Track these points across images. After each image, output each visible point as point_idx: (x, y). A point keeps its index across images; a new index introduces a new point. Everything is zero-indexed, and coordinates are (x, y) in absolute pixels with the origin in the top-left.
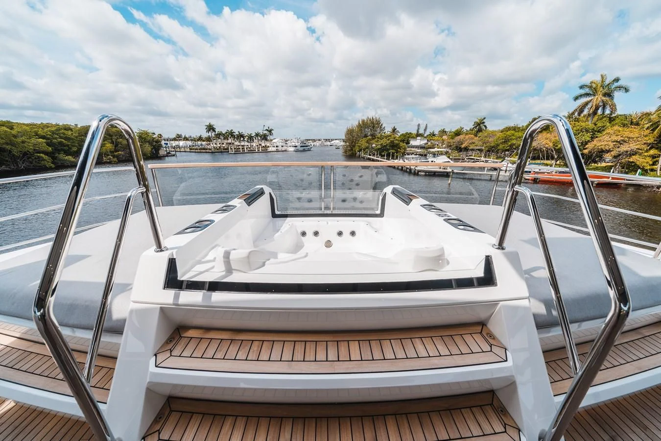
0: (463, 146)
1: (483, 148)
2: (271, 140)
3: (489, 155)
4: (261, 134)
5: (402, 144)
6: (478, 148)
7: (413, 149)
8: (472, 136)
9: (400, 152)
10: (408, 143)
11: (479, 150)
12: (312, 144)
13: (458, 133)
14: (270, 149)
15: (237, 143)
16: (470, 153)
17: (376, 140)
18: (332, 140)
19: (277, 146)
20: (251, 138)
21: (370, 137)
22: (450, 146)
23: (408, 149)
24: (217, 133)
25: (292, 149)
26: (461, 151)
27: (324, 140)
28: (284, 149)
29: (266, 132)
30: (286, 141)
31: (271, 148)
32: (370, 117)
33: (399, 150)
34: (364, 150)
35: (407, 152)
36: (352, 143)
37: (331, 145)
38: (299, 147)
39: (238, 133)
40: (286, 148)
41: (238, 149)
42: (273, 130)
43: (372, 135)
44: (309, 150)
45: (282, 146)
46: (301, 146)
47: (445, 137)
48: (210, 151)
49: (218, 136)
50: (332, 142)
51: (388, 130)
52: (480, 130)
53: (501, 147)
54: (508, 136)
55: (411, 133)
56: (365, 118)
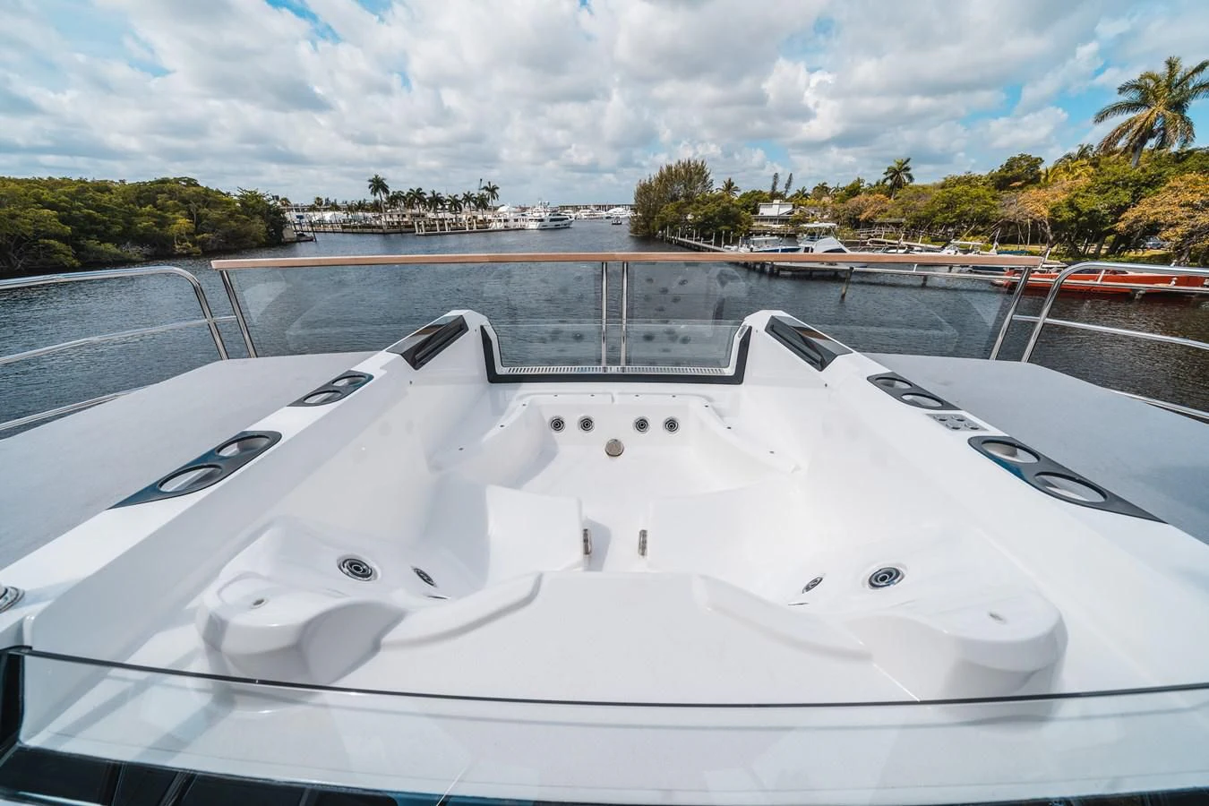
0: (863, 217)
1: (903, 220)
2: (496, 209)
3: (914, 236)
4: (477, 196)
5: (744, 214)
6: (893, 220)
7: (765, 224)
8: (882, 196)
9: (740, 229)
10: (755, 211)
11: (894, 224)
12: (573, 215)
13: (854, 191)
14: (493, 226)
15: (431, 215)
16: (876, 231)
17: (694, 205)
18: (611, 207)
19: (506, 221)
20: (455, 204)
21: (682, 200)
22: (839, 217)
23: (755, 224)
24: (391, 194)
25: (533, 225)
26: (857, 227)
27: (595, 206)
28: (518, 225)
29: (485, 192)
30: (524, 209)
31: (494, 224)
32: (684, 159)
33: (738, 225)
34: (671, 227)
35: (754, 229)
36: (648, 211)
37: (607, 218)
38: (547, 222)
39: (432, 195)
40: (523, 223)
41: (432, 225)
42: (498, 188)
43: (687, 197)
44: (567, 227)
45: (516, 220)
46: (552, 220)
47: (826, 199)
48: (381, 231)
49: (394, 200)
50: (611, 211)
51: (717, 186)
52: (898, 185)
53: (939, 218)
54: (955, 197)
55: (761, 192)
56: (673, 163)
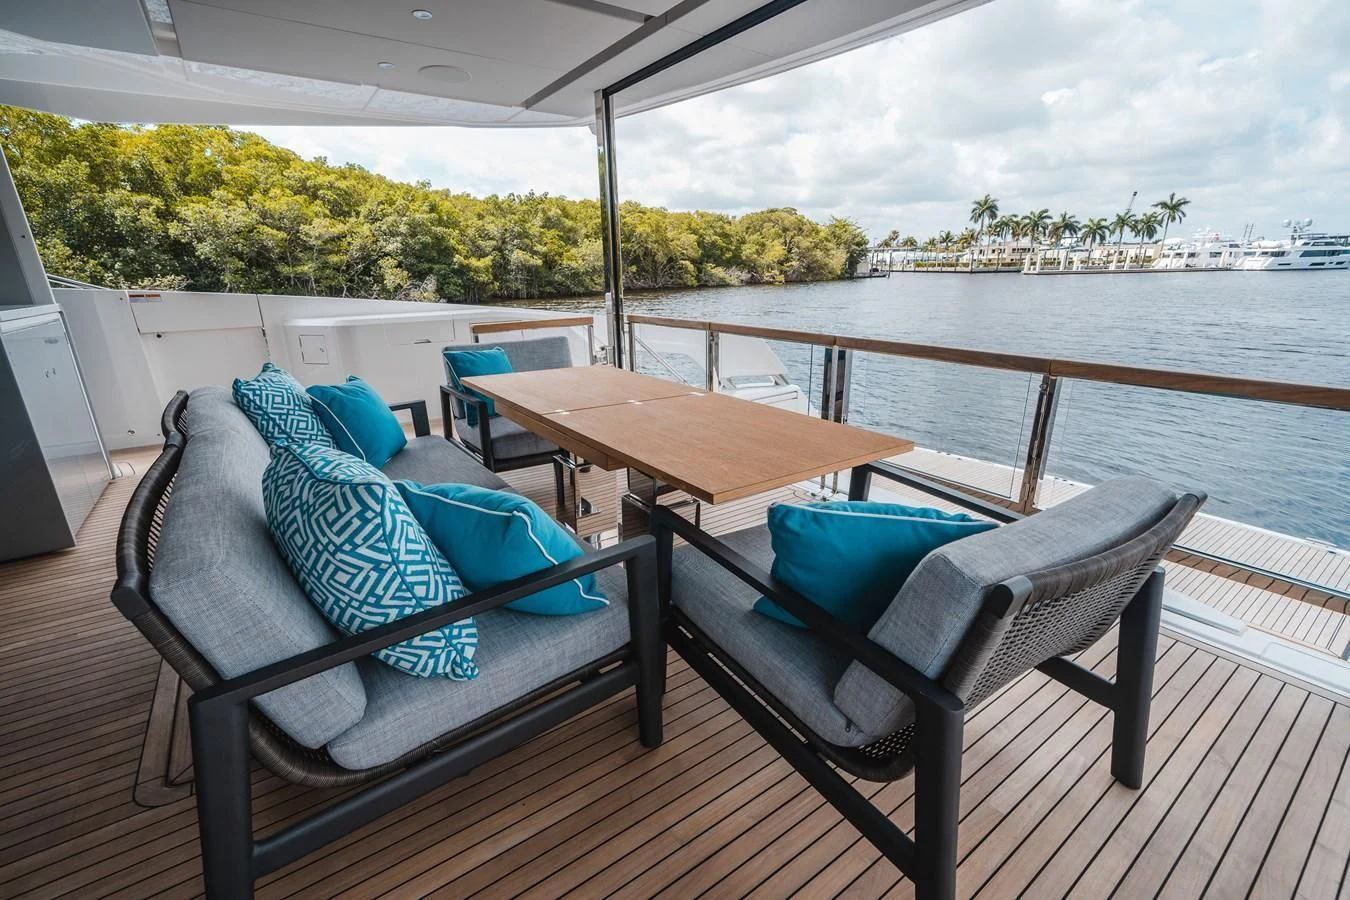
4: (1141, 217)
19: (1191, 255)
24: (998, 219)
25: (1259, 263)
28: (1220, 262)
29: (1159, 210)
31: (1164, 260)
39: (1060, 219)
40: (1231, 259)
45: (1216, 254)
46: (1306, 254)
49: (1000, 227)
